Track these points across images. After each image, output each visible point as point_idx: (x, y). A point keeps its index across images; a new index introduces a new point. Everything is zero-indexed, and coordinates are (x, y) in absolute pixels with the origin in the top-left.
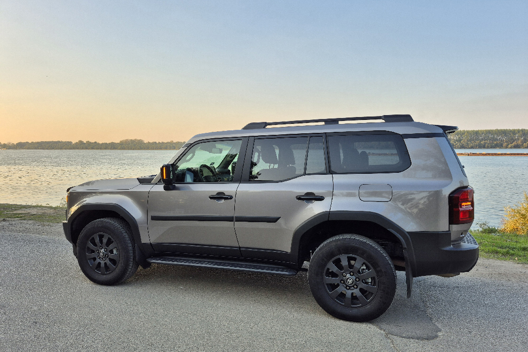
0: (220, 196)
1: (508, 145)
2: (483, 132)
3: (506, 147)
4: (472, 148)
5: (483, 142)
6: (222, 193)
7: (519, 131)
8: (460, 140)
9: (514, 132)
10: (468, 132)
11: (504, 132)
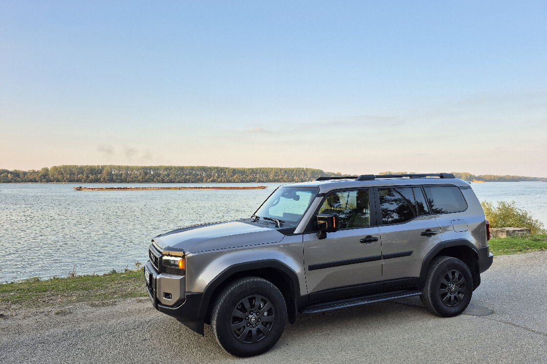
0: (368, 240)
1: (207, 180)
2: (187, 168)
3: (206, 182)
4: (179, 182)
5: (188, 177)
6: (369, 236)
7: (214, 168)
8: (168, 175)
9: (211, 169)
10: (175, 167)
11: (204, 169)
